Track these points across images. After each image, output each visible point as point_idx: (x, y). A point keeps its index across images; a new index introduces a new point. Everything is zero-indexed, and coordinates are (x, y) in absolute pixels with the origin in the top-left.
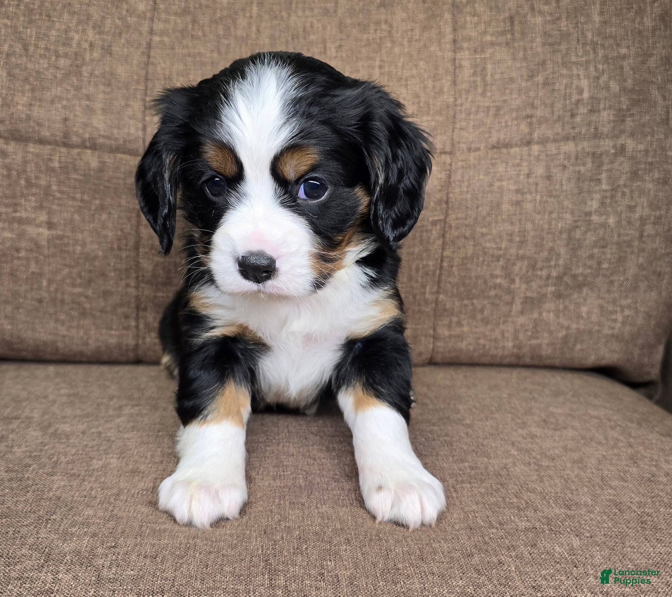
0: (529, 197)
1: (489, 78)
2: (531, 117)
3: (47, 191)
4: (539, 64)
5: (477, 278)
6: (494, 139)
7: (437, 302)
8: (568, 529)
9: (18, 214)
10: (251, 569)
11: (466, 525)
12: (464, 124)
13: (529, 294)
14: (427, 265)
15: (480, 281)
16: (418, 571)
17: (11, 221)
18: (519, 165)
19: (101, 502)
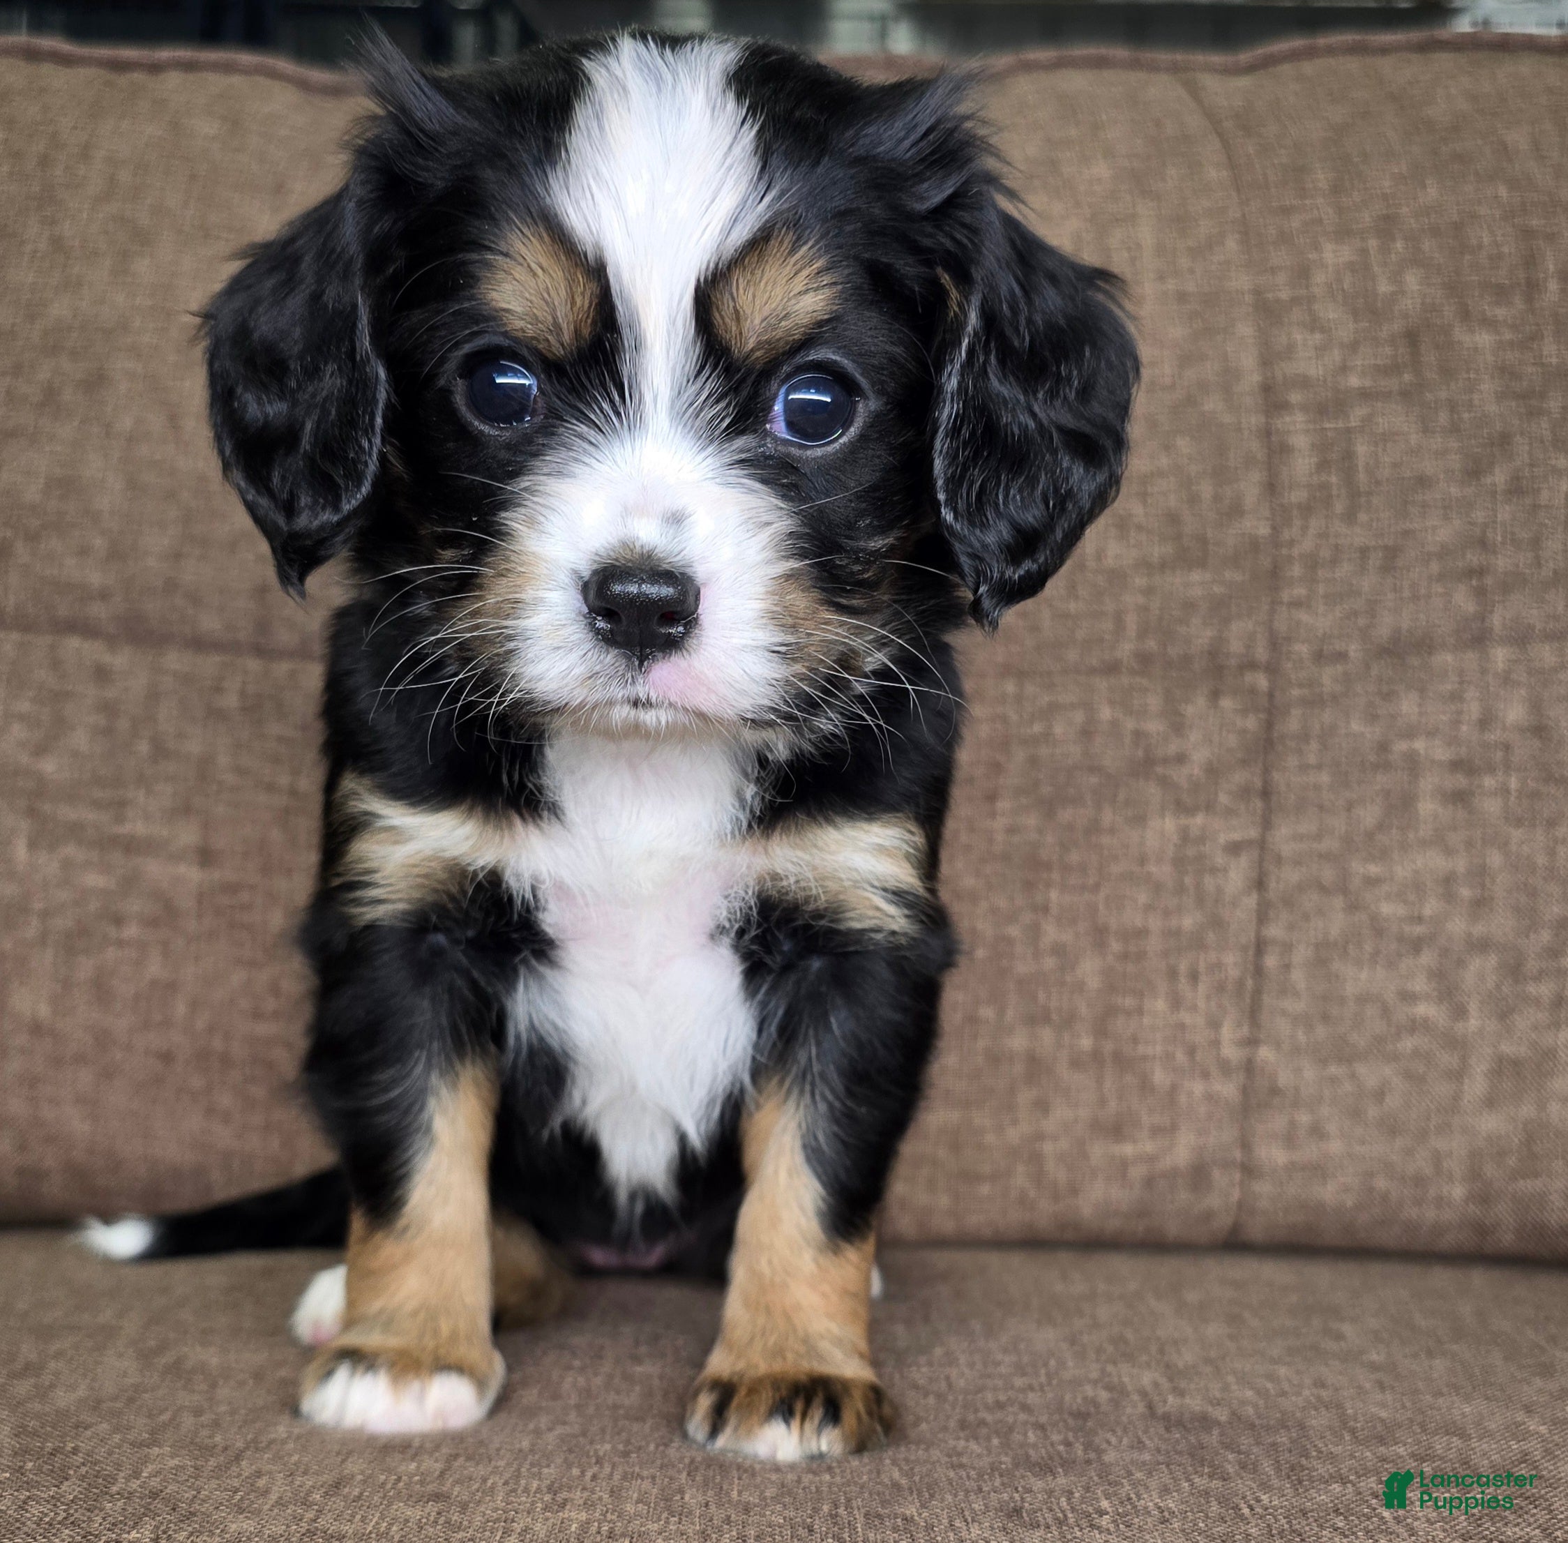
0: (1489, 782)
1: (1362, 477)
2: (1480, 572)
3: (204, 766)
4: (1492, 444)
5: (1363, 999)
6: (1384, 629)
7: (1249, 1067)
9: (125, 829)
12: (1300, 591)
13: (1507, 1048)
14: (1219, 965)
15: (1371, 1011)
17: (107, 843)
18: (1456, 697)
19: (280, 1503)
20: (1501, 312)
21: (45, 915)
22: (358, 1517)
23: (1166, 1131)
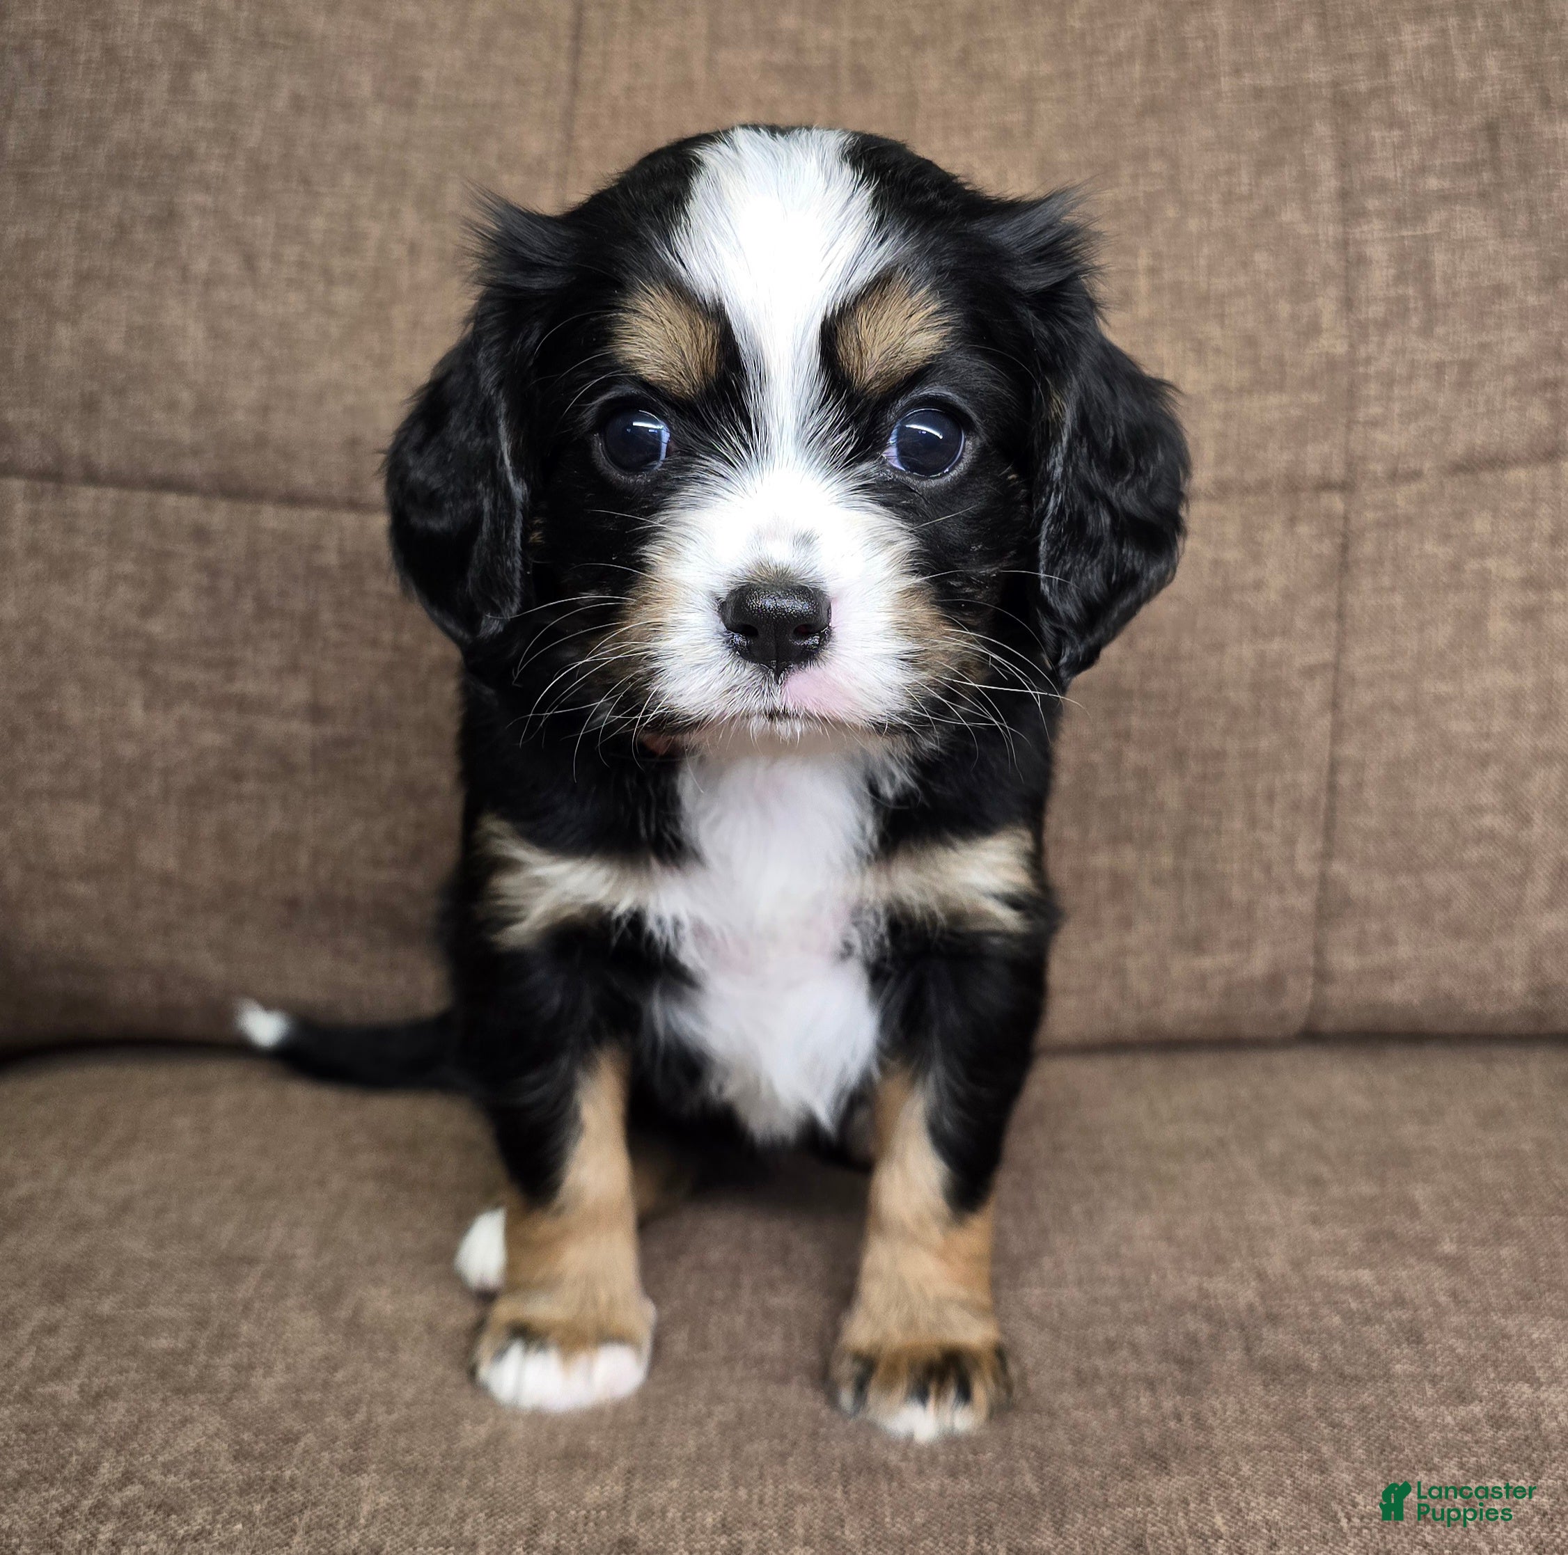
0: (1558, 597)
1: (1439, 288)
2: (1555, 384)
3: (309, 624)
6: (1458, 448)
7: (1323, 881)
9: (236, 687)
12: (1375, 410)
14: (1295, 785)
17: (219, 703)
18: (1528, 514)
21: (166, 772)
23: (1243, 945)
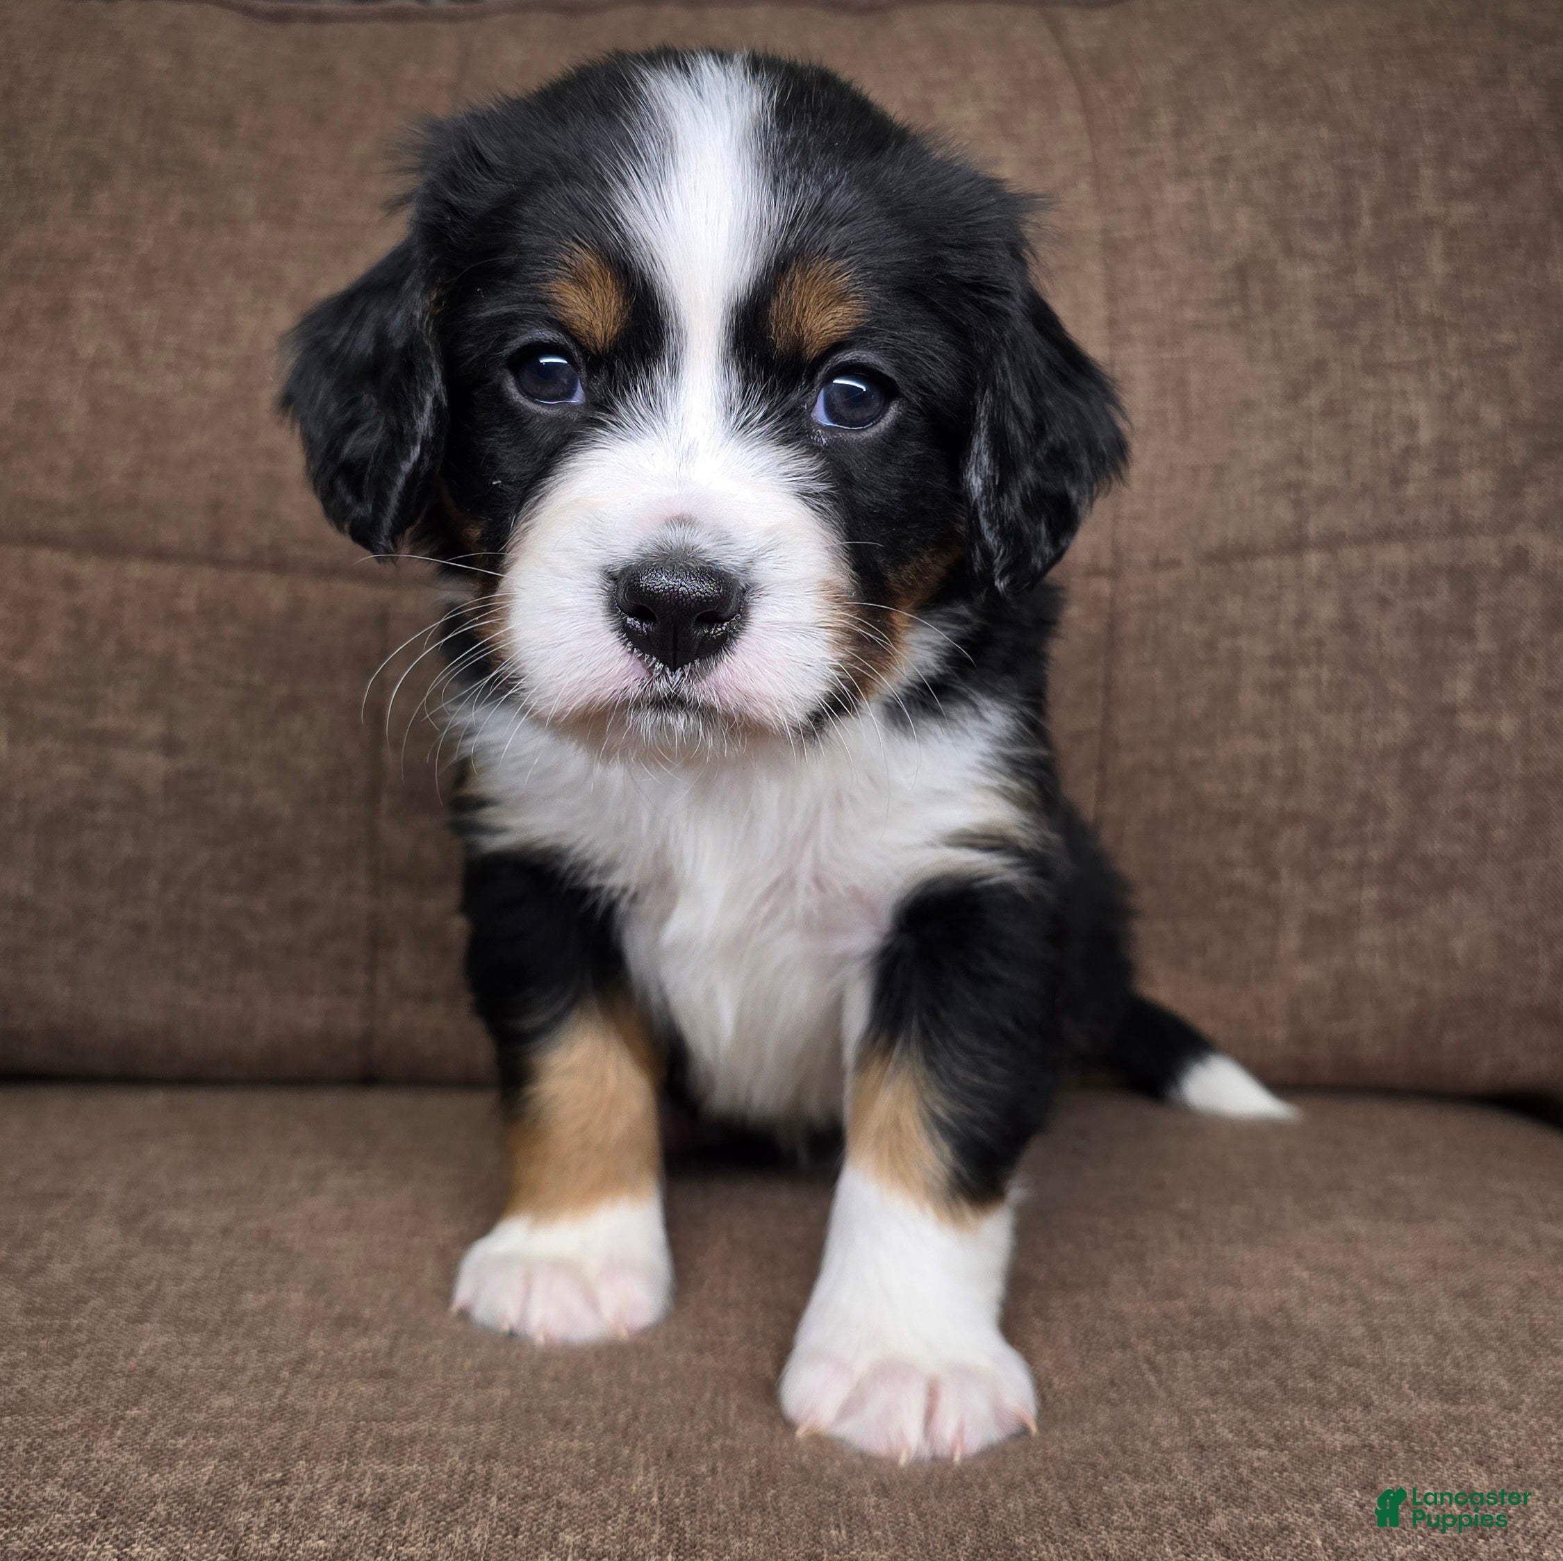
0: (1303, 674)
2: (1297, 486)
4: (1309, 370)
5: (1185, 866)
8: (1456, 1449)
10: (631, 1540)
11: (1187, 1439)
12: (1138, 507)
13: (1316, 906)
15: (1192, 876)
16: (1067, 1552)
18: (1275, 599)
19: (255, 1380)
20: (1319, 247)
22: (320, 1393)
